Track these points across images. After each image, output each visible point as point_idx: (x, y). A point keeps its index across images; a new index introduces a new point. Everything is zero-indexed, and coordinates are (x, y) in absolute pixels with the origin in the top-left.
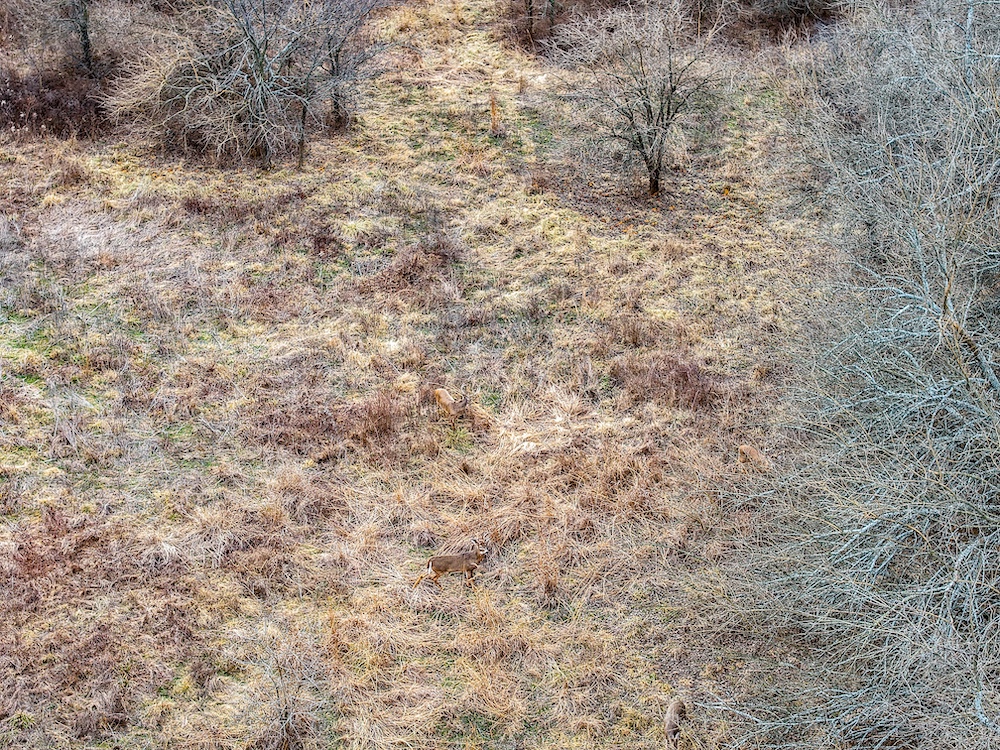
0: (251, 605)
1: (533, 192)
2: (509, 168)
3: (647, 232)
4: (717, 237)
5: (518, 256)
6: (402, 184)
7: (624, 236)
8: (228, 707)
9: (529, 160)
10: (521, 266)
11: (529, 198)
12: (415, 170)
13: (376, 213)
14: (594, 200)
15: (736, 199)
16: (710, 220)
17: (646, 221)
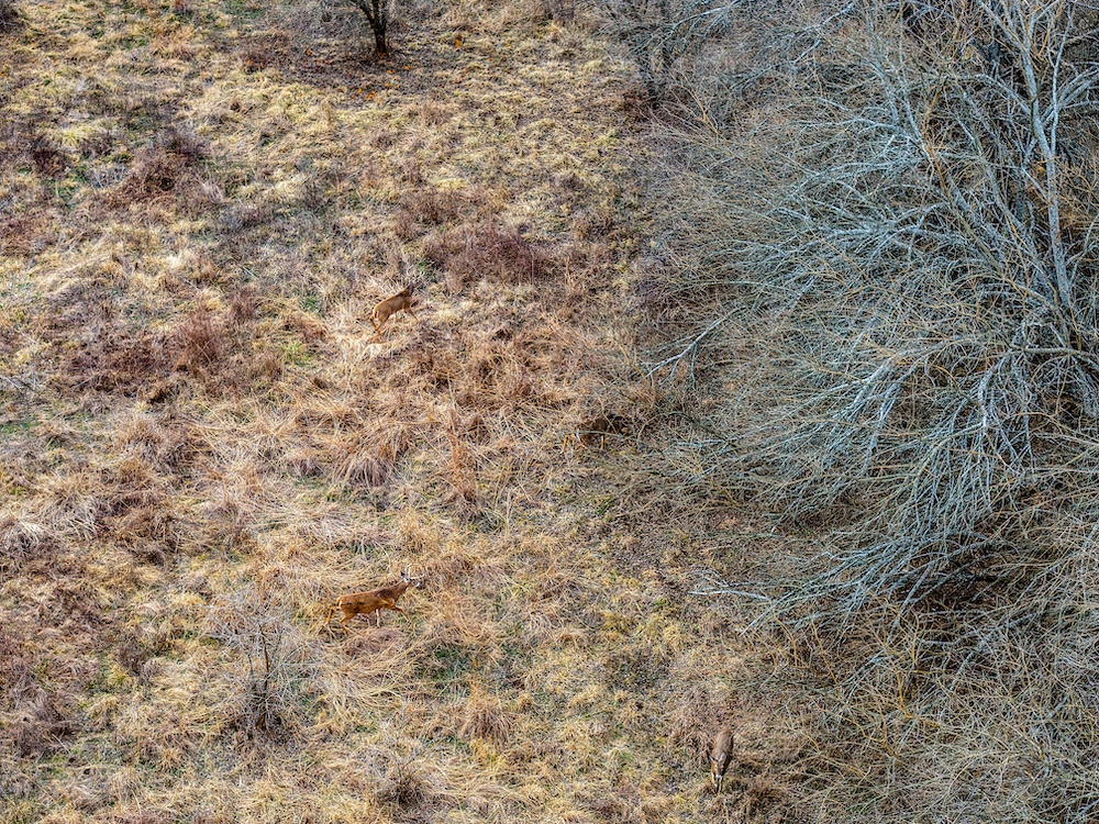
0: (150, 574)
1: (251, 70)
2: (213, 47)
3: (394, 97)
4: (470, 93)
5: (266, 143)
6: (102, 79)
7: (371, 105)
8: (177, 690)
9: (230, 35)
10: (274, 153)
11: (250, 77)
12: (109, 61)
13: (86, 116)
14: (320, 70)
15: (471, 49)
16: (456, 75)
17: (387, 85)
